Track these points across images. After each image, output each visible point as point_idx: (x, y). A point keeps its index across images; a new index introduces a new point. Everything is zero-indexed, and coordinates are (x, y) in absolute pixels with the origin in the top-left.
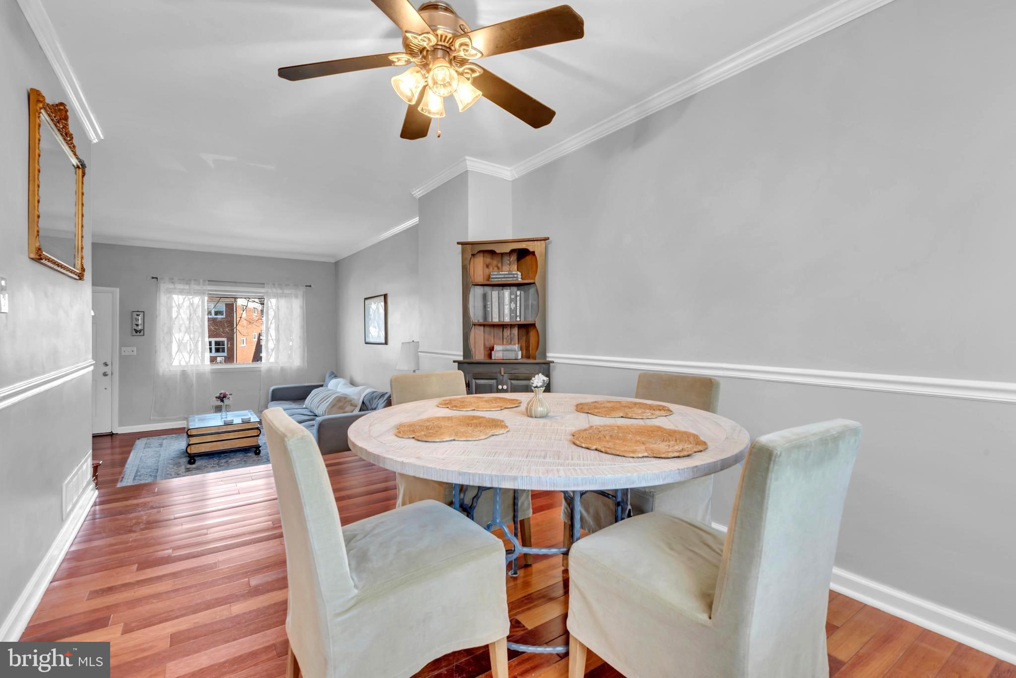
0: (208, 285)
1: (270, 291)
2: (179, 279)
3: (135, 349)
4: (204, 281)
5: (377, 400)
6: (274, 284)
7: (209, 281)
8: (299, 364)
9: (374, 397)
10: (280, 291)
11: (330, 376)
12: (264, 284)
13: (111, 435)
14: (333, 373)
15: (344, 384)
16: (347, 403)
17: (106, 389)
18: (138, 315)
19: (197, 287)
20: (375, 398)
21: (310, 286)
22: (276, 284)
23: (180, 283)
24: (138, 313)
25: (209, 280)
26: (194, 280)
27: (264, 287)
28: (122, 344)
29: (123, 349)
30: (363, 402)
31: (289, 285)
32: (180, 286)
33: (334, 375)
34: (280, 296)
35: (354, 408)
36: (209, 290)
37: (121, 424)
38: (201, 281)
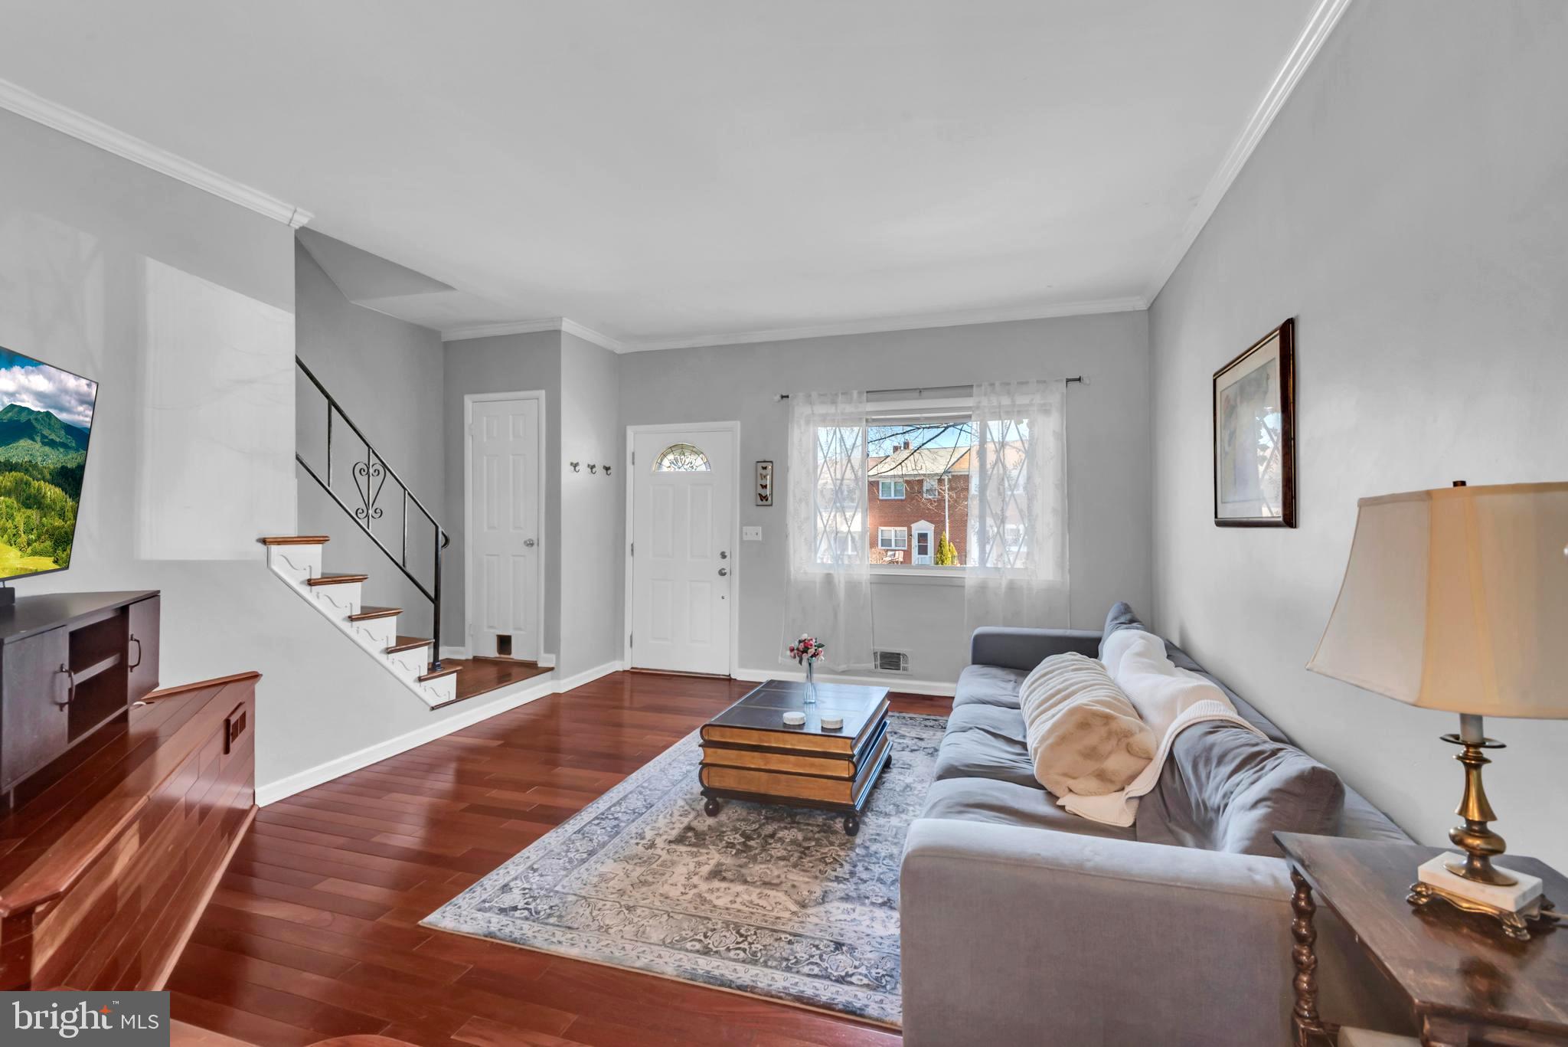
0: (868, 401)
1: (985, 402)
2: (822, 395)
3: (759, 529)
4: (860, 393)
5: (1226, 769)
6: (992, 385)
7: (867, 392)
8: (1051, 578)
9: (1216, 752)
10: (1006, 401)
11: (1116, 618)
12: (972, 386)
13: (729, 680)
14: (1126, 609)
15: (1140, 654)
16: (1114, 742)
17: (723, 598)
18: (765, 468)
19: (849, 409)
20: (1221, 761)
21: (1079, 379)
22: (997, 384)
23: (823, 403)
24: (764, 465)
25: (868, 390)
26: (842, 394)
27: (971, 395)
28: (746, 521)
29: (744, 528)
30: (1171, 757)
31: (1027, 383)
32: (821, 409)
33: (1128, 617)
34: (1007, 413)
35: (1142, 762)
36: (868, 413)
37: (743, 665)
38: (855, 394)
